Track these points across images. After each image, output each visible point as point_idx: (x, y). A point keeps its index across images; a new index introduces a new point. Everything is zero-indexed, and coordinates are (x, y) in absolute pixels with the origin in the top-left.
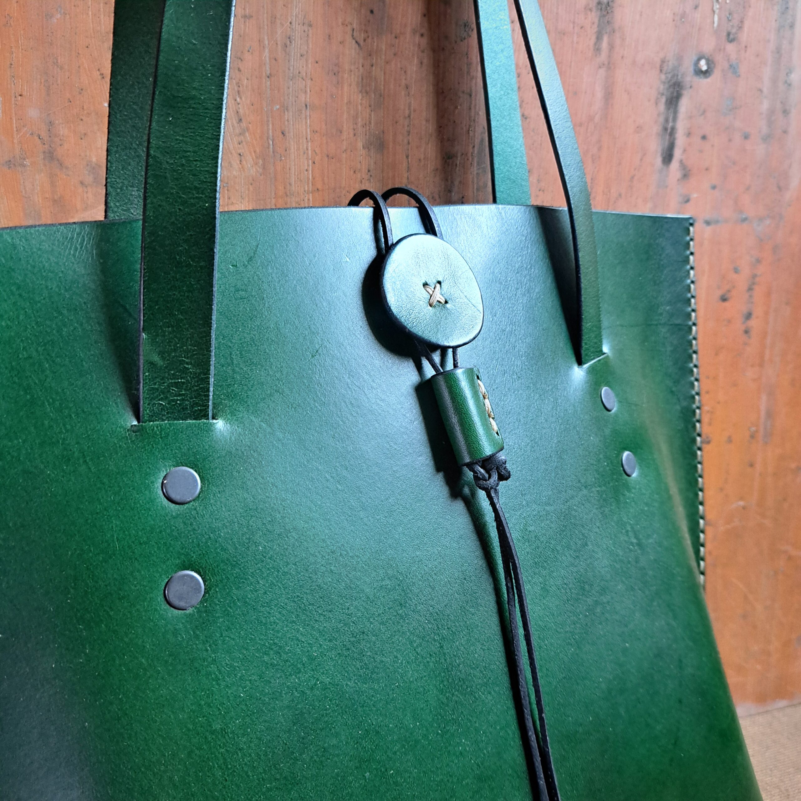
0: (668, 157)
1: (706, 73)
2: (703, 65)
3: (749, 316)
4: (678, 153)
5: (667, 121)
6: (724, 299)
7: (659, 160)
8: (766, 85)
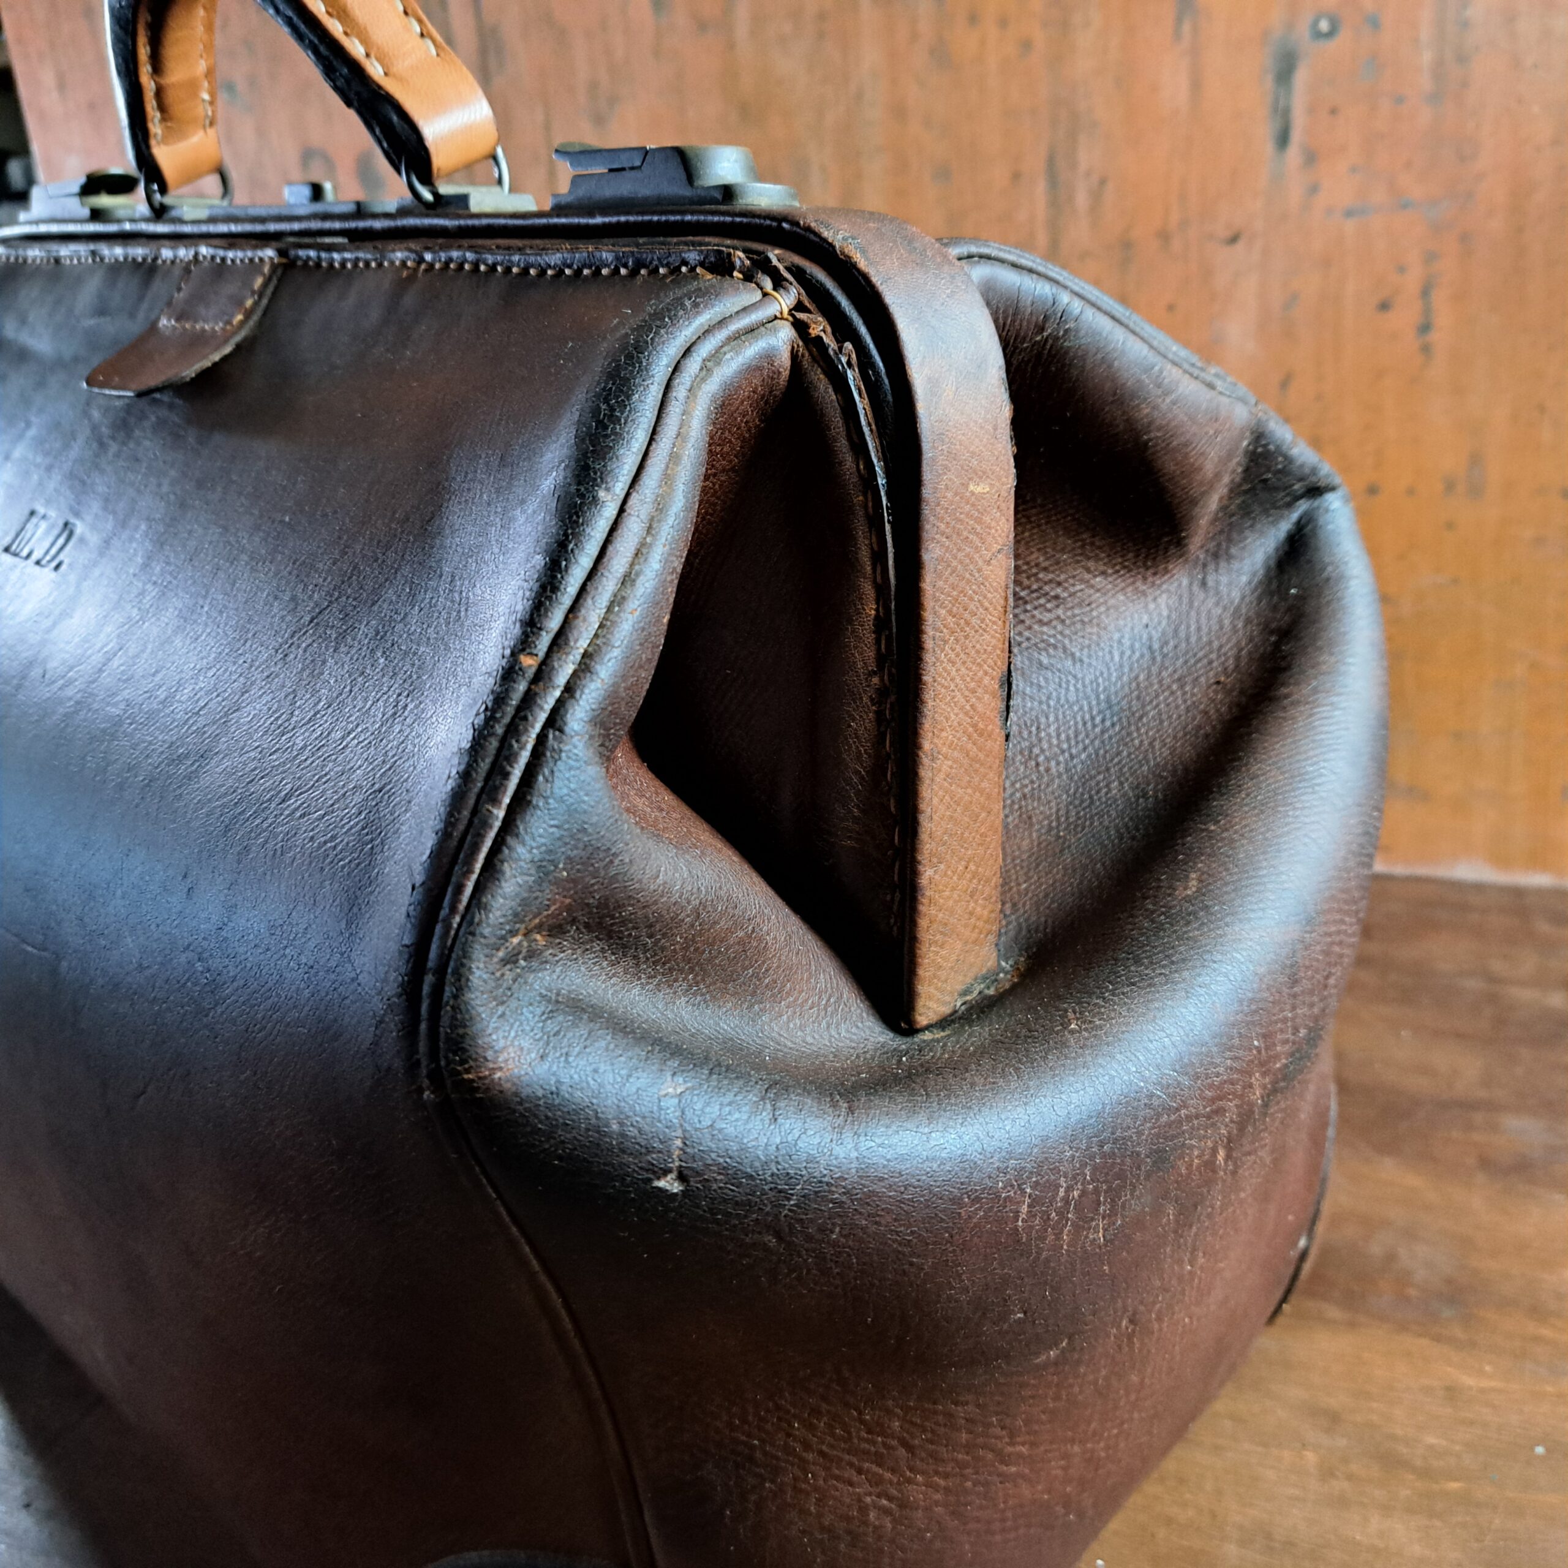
0: (1283, 139)
1: (1330, 34)
2: (1324, 25)
3: (1425, 328)
4: (1297, 136)
5: (1276, 100)
6: (1384, 306)
7: (1269, 147)
8: (1425, 33)
